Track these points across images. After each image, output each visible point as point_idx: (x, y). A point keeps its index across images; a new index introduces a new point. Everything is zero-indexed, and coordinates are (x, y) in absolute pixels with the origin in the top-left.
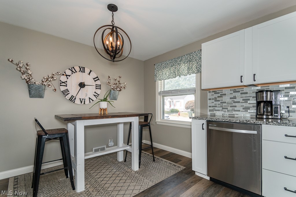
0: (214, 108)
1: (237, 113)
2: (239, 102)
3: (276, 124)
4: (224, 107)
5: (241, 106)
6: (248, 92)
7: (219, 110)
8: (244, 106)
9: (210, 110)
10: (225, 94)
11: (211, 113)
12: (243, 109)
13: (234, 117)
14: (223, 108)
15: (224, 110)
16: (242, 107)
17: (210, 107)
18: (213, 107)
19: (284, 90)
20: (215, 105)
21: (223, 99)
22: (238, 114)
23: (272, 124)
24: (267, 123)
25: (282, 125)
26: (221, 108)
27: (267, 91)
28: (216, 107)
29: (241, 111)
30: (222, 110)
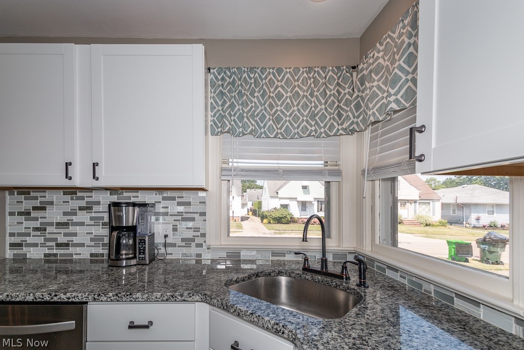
0: (23, 238)
1: (78, 250)
2: (82, 224)
3: (112, 298)
4: (48, 236)
5: (87, 233)
6: (101, 201)
7: (36, 245)
8: (92, 233)
9: (13, 245)
10: (51, 203)
11: (16, 252)
12: (92, 240)
13: (71, 261)
14: (46, 240)
15: (48, 244)
16: (89, 237)
17: (12, 235)
18: (20, 235)
19: (160, 202)
20: (28, 231)
21: (47, 216)
22: (80, 254)
23: (105, 298)
24: (95, 299)
25: (124, 299)
26: (41, 240)
27: (128, 204)
28: (28, 235)
29: (87, 246)
30: (43, 245)
